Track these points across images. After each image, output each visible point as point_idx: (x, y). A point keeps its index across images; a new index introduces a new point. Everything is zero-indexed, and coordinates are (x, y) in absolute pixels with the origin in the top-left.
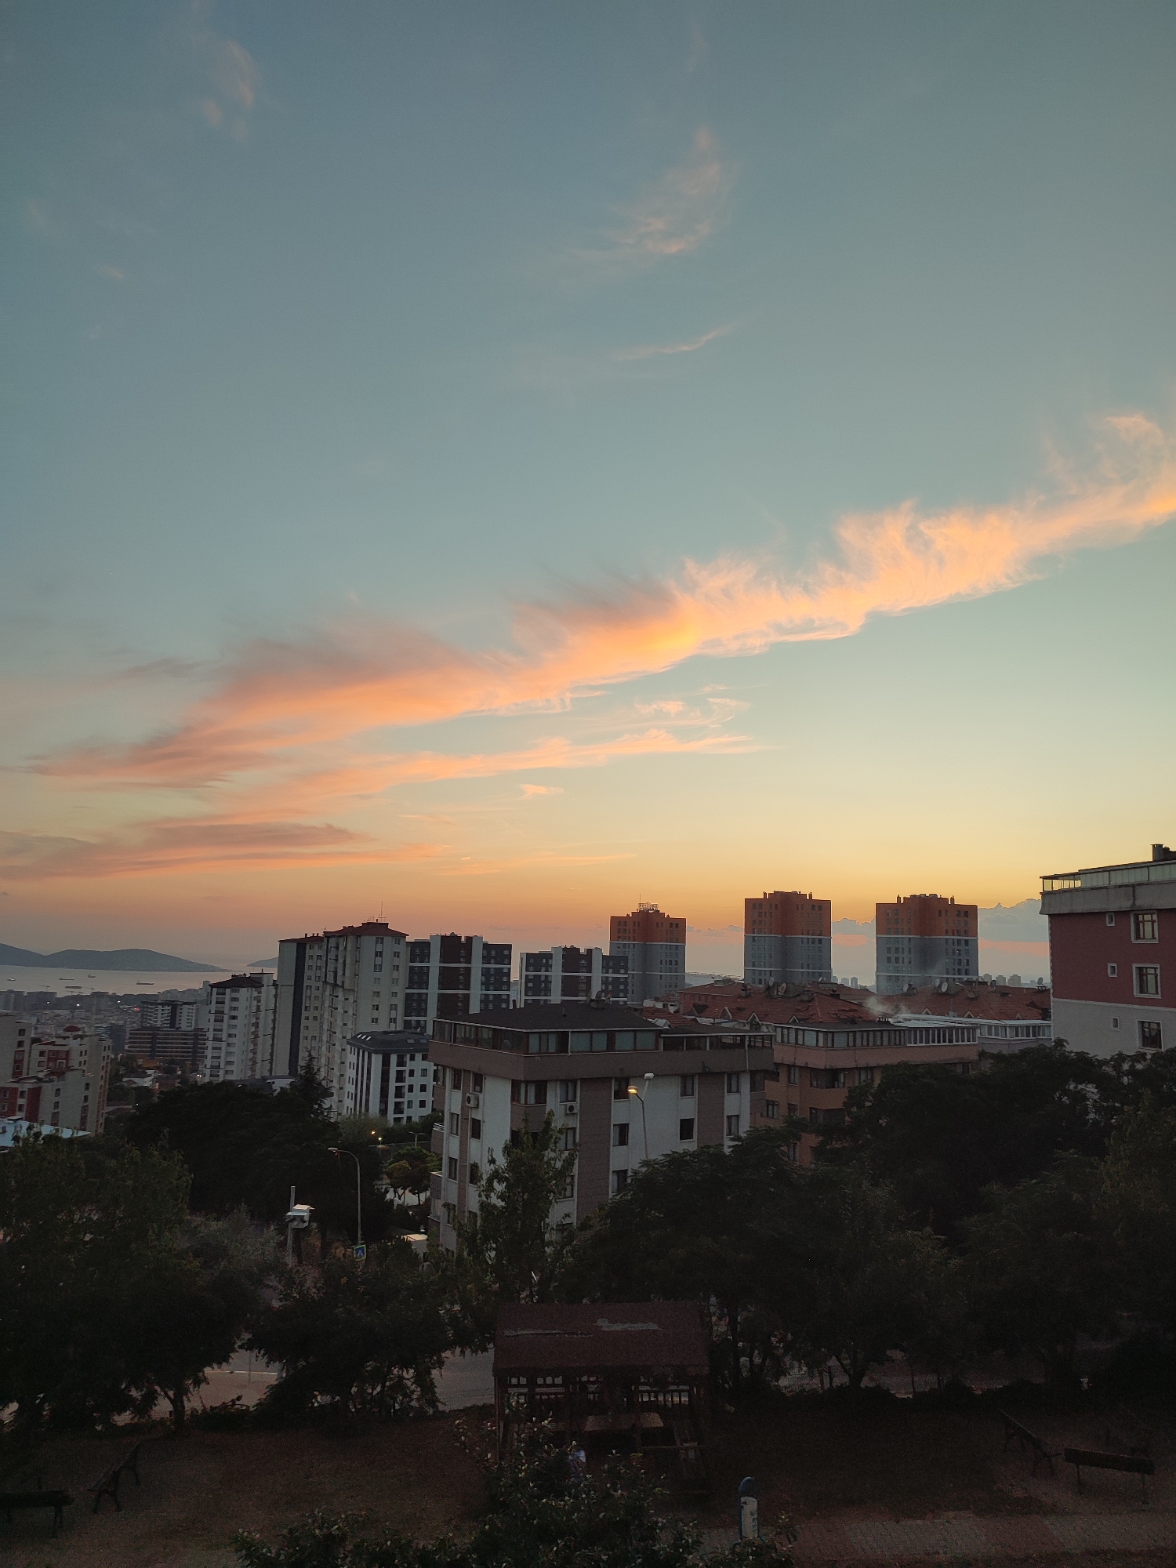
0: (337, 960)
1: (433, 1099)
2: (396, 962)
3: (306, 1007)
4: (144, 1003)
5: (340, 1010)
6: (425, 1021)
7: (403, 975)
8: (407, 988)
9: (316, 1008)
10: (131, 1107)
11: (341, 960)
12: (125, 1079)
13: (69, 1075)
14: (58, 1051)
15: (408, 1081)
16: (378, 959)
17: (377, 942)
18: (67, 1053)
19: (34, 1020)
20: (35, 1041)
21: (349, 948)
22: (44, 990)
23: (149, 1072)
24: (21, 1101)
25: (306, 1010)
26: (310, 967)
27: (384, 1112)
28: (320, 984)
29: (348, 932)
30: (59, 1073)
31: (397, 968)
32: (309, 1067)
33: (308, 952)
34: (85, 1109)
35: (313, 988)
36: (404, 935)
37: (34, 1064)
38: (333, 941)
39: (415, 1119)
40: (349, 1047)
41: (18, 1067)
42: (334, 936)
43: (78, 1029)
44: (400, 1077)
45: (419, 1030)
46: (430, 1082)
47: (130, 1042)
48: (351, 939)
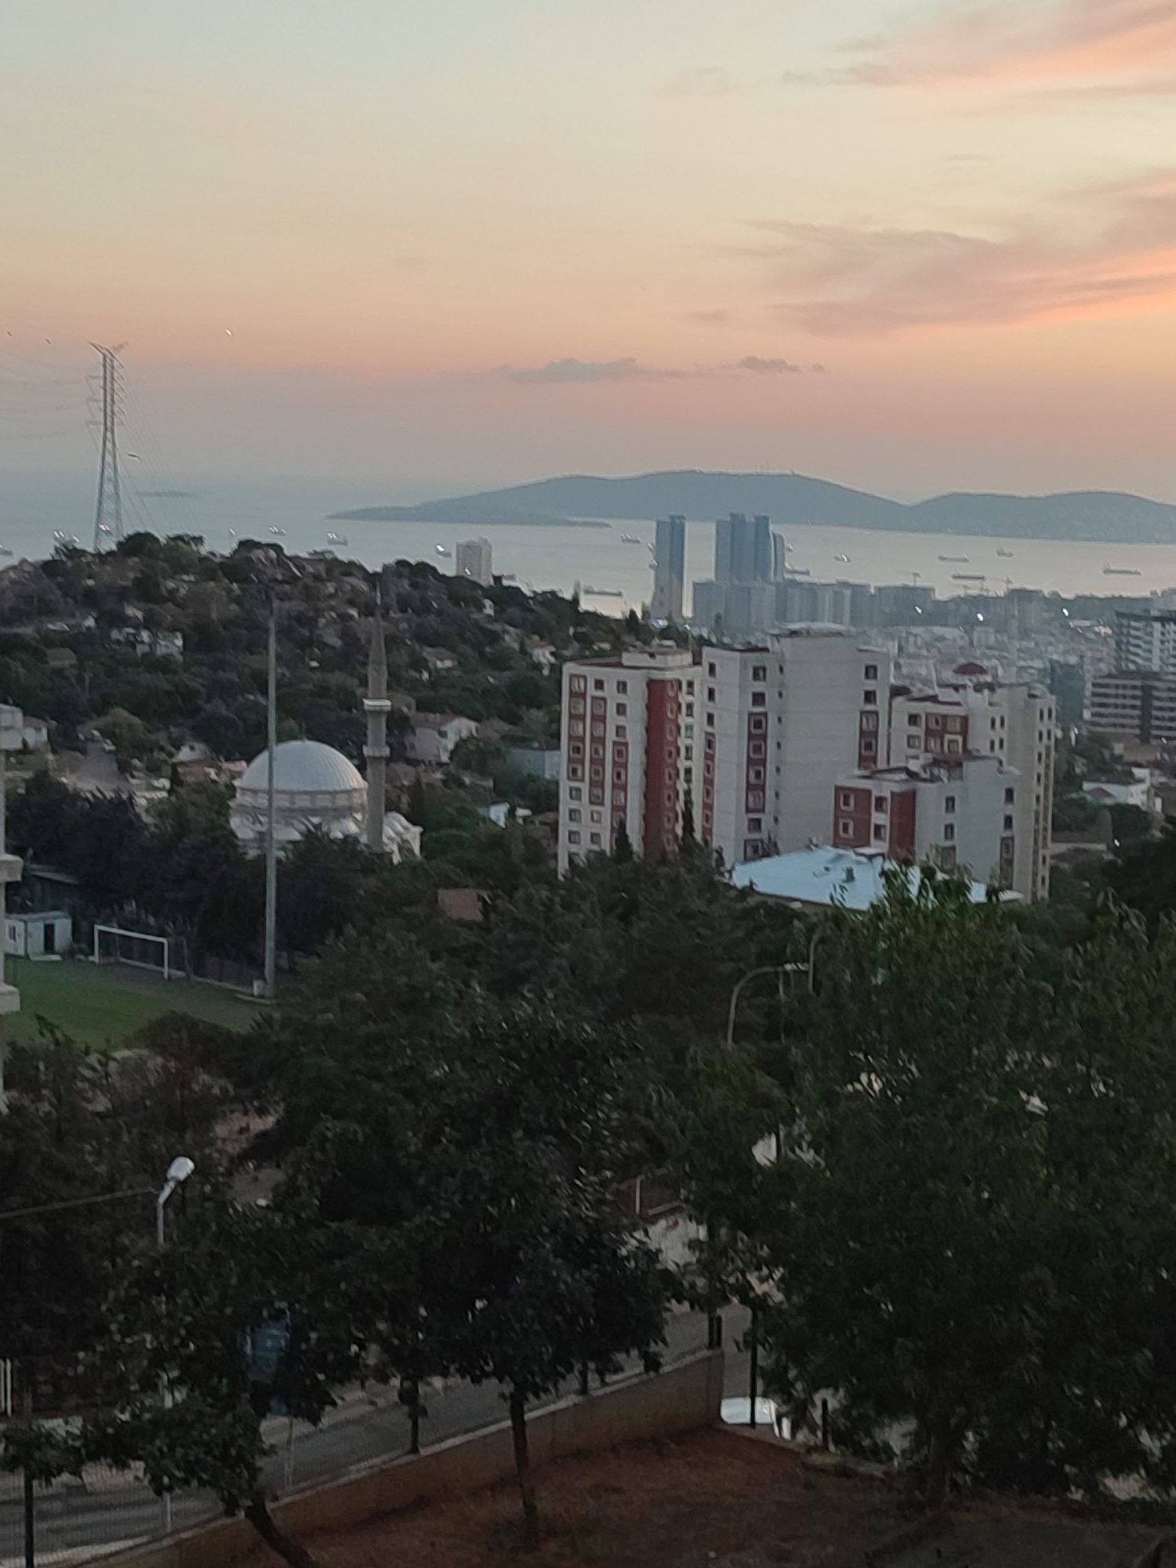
4: (1119, 615)
10: (1102, 847)
12: (1087, 786)
13: (969, 767)
14: (945, 717)
18: (965, 720)
19: (893, 648)
20: (897, 691)
22: (910, 582)
23: (1138, 772)
24: (879, 818)
30: (951, 763)
34: (1007, 844)
37: (899, 742)
41: (868, 746)
43: (982, 671)
47: (1094, 705)
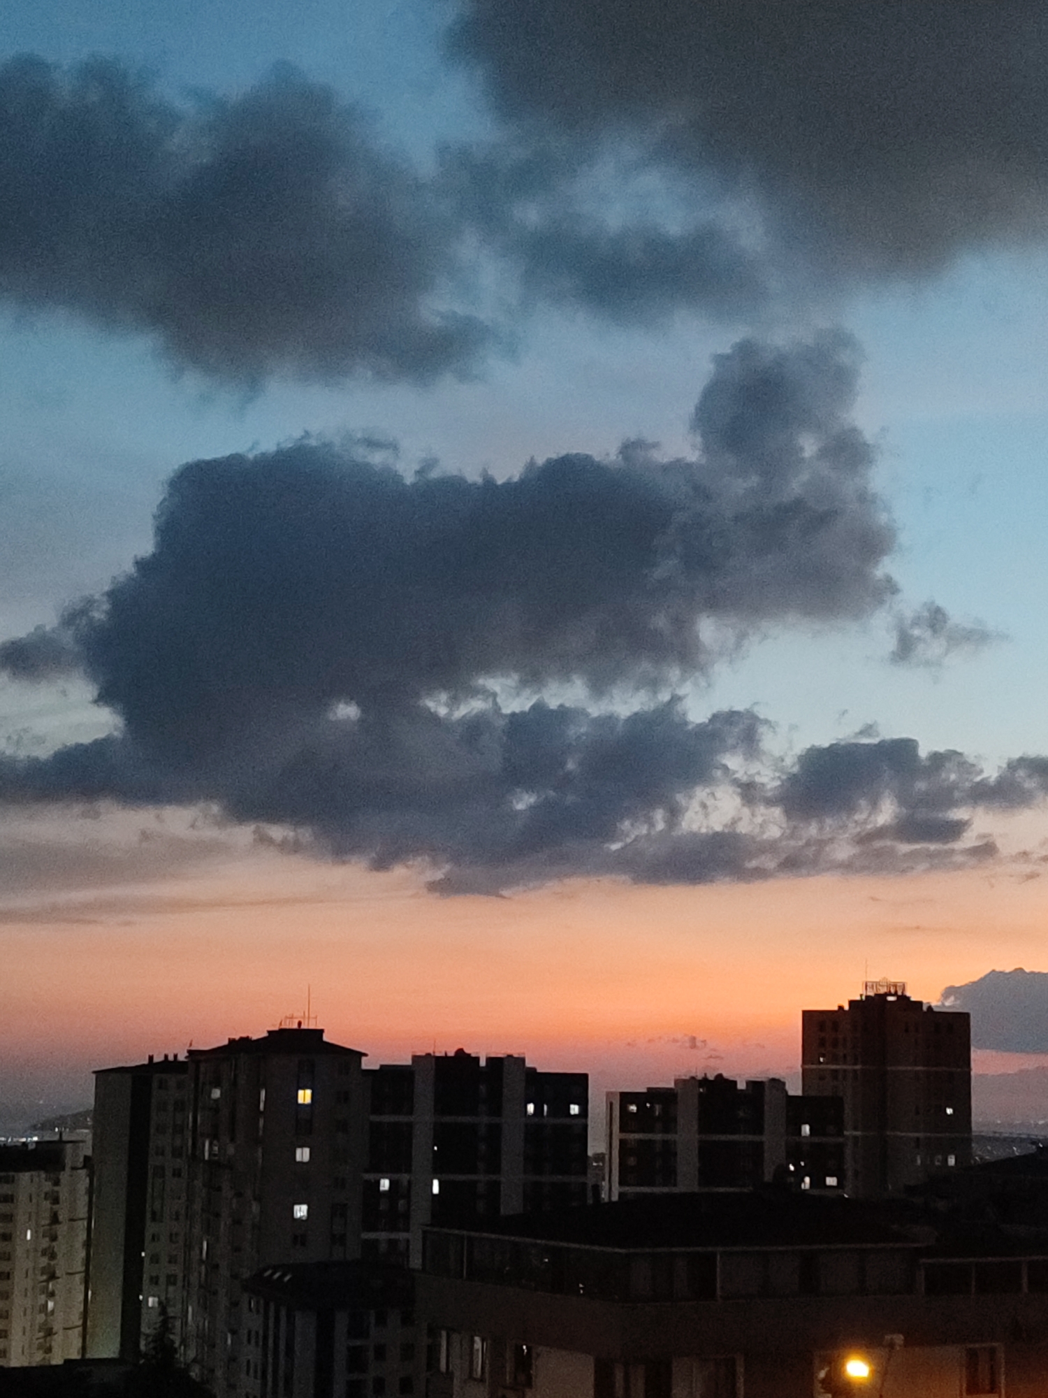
2: (343, 1112)
3: (154, 1213)
7: (356, 1142)
9: (175, 1215)
11: (225, 1112)
15: (374, 1370)
25: (154, 1219)
26: (160, 1128)
28: (182, 1162)
29: (239, 1050)
31: (344, 1126)
32: (162, 1341)
33: (157, 1095)
36: (359, 1056)
38: (207, 1071)
40: (245, 1296)
42: (208, 1061)
44: (356, 1361)
48: (245, 1065)
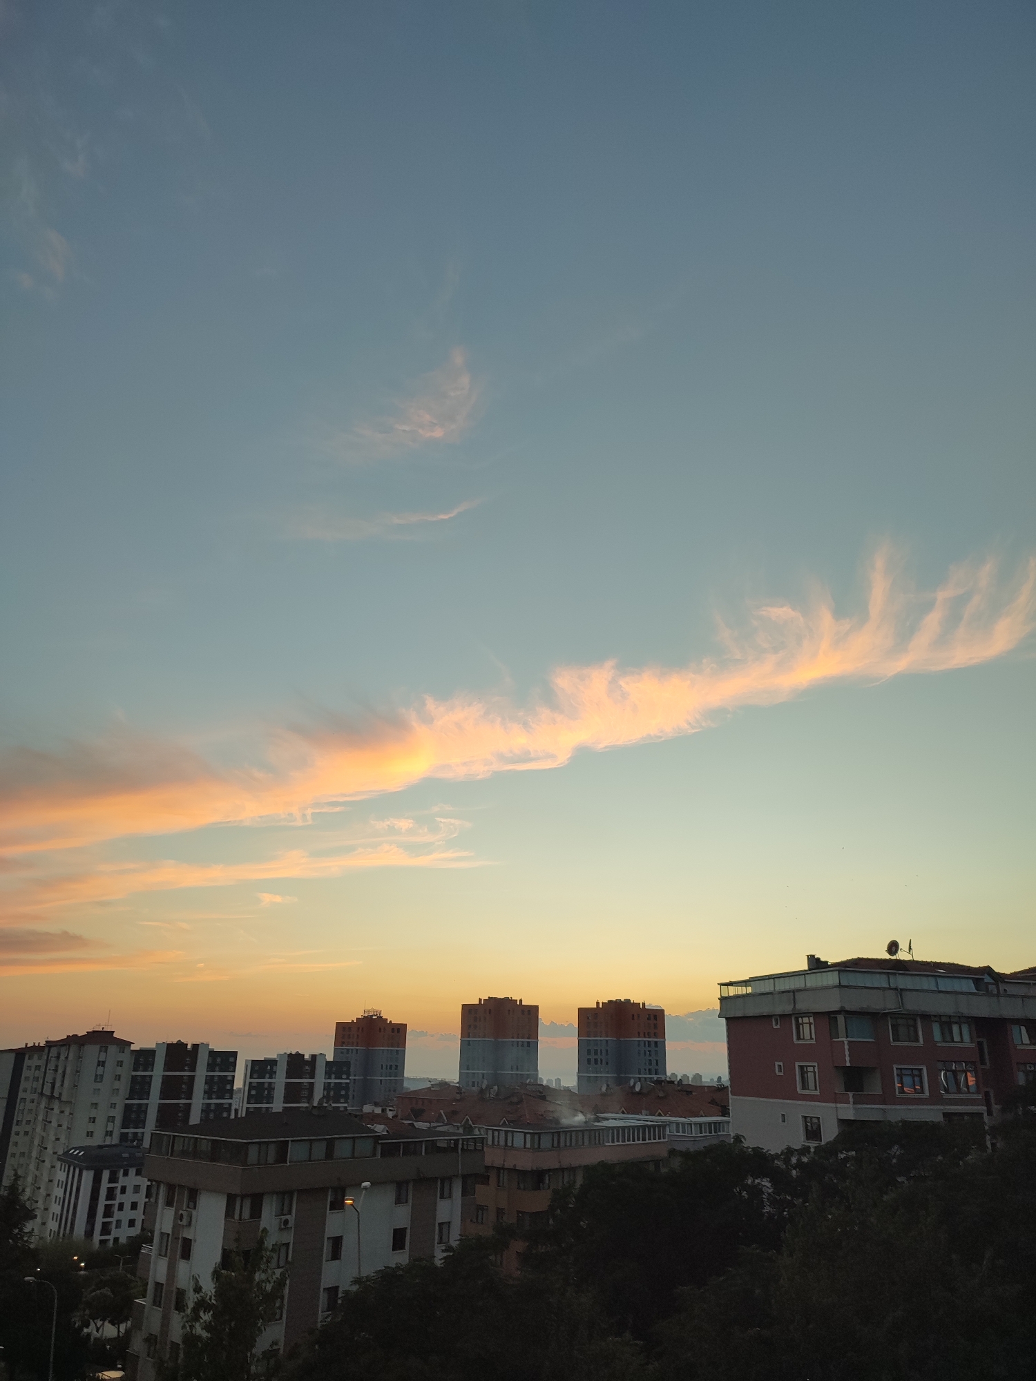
0: (56, 1070)
1: (143, 1217)
2: (119, 1071)
3: (18, 1121)
5: (54, 1124)
6: (143, 1133)
7: (123, 1086)
8: (127, 1099)
9: (28, 1122)
11: (60, 1071)
15: (119, 1198)
16: (101, 1068)
17: (100, 1051)
21: (71, 1057)
25: (17, 1124)
26: (27, 1079)
27: (89, 1233)
28: (35, 1096)
29: (72, 1041)
31: (118, 1078)
32: (13, 1189)
33: (27, 1062)
35: (28, 1100)
36: (130, 1044)
38: (54, 1051)
39: (123, 1240)
40: (58, 1164)
42: (56, 1046)
44: (111, 1194)
45: (135, 1143)
46: (141, 1199)
48: (73, 1048)
